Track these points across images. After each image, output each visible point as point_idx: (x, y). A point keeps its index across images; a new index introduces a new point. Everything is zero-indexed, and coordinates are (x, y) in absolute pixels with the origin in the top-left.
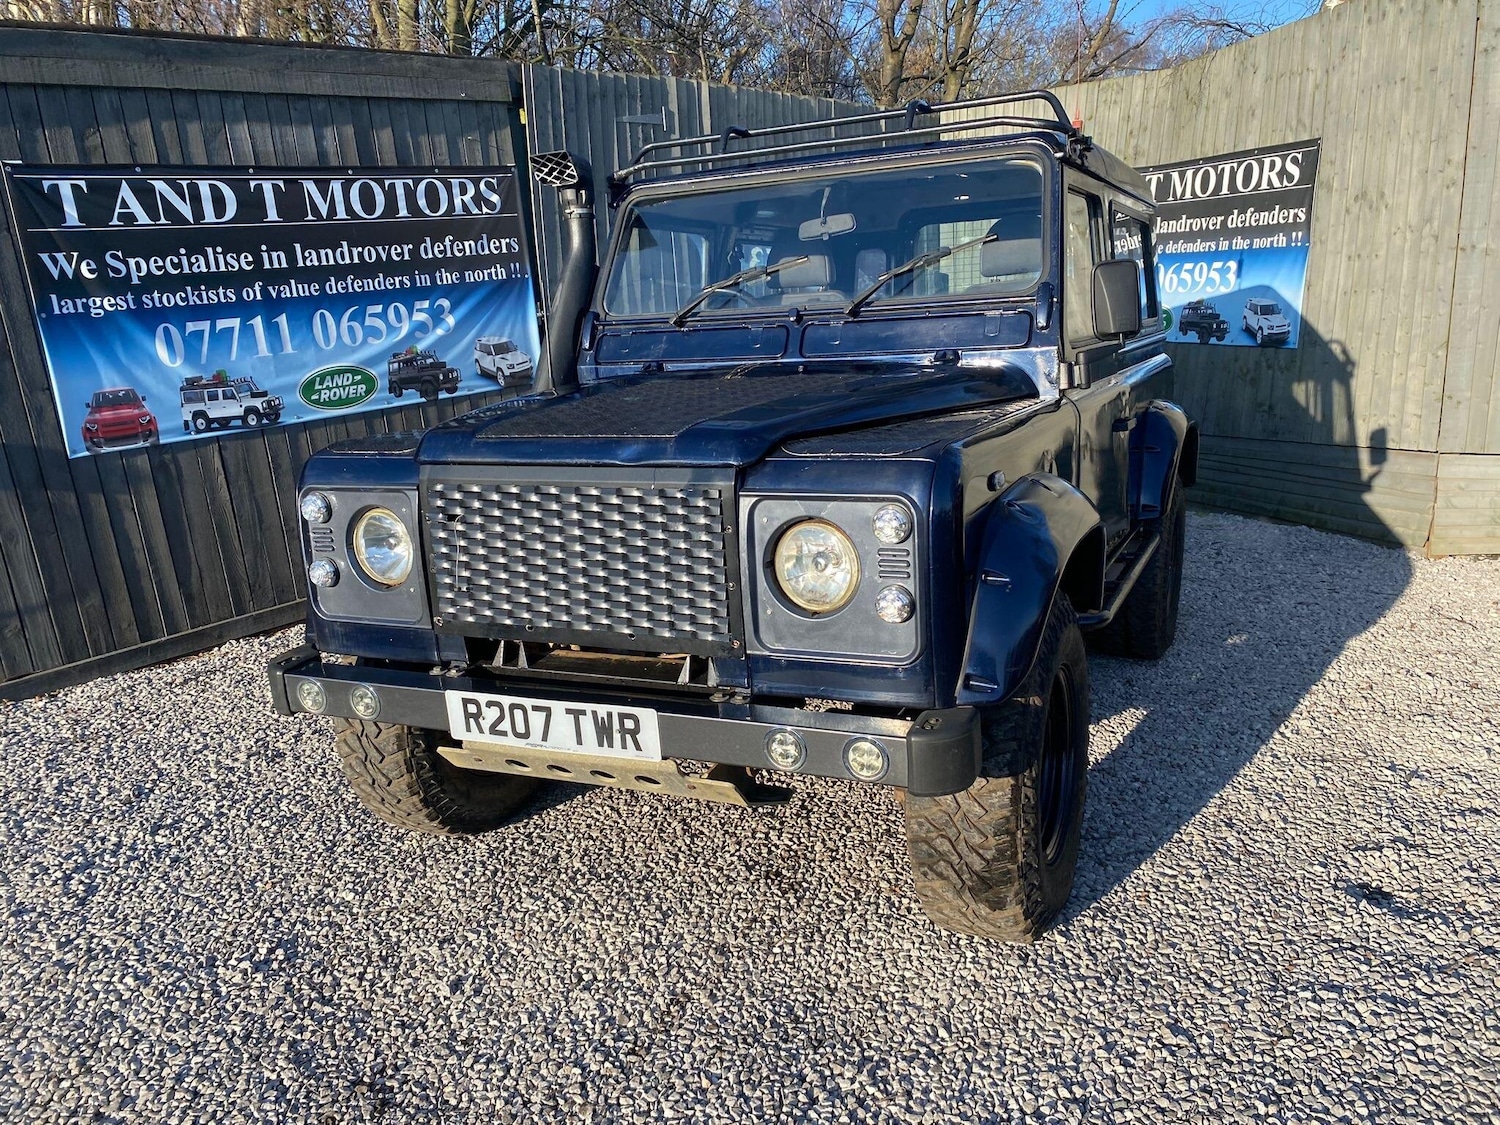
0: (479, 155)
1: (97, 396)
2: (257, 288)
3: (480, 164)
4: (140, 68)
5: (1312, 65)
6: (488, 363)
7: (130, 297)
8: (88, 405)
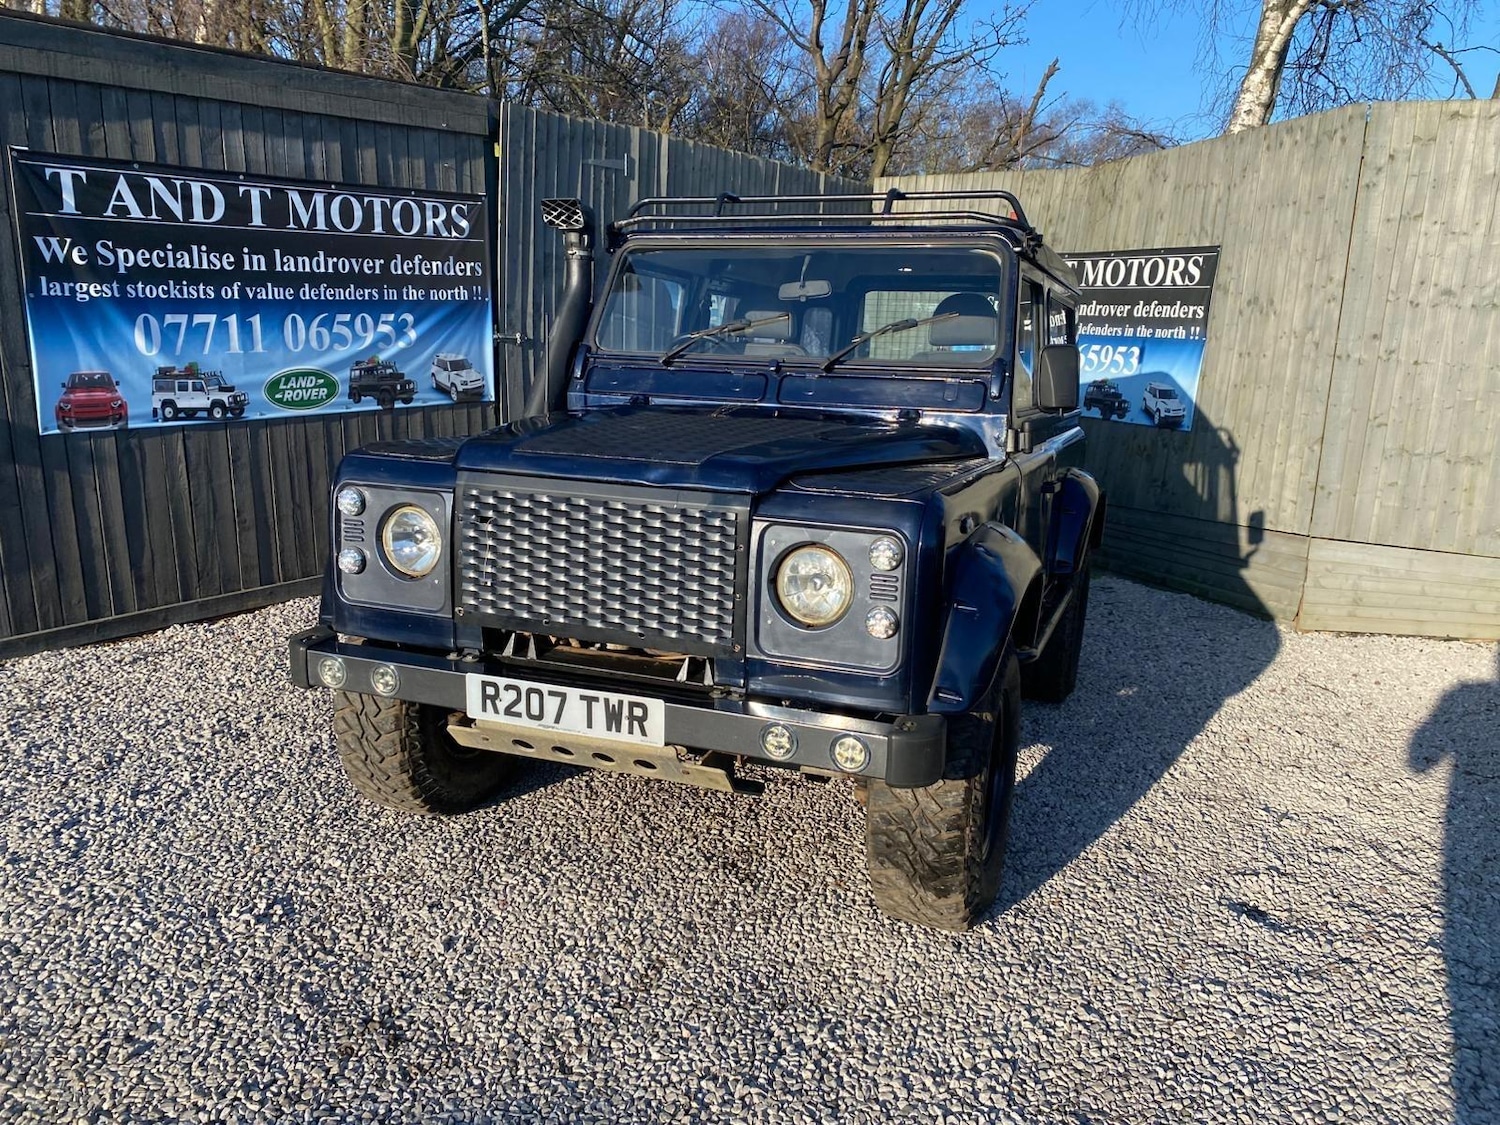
0: (453, 182)
1: (73, 376)
2: (235, 288)
3: (454, 190)
4: (148, 71)
5: (1216, 180)
6: (443, 378)
7: (115, 285)
8: (64, 385)
